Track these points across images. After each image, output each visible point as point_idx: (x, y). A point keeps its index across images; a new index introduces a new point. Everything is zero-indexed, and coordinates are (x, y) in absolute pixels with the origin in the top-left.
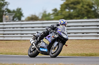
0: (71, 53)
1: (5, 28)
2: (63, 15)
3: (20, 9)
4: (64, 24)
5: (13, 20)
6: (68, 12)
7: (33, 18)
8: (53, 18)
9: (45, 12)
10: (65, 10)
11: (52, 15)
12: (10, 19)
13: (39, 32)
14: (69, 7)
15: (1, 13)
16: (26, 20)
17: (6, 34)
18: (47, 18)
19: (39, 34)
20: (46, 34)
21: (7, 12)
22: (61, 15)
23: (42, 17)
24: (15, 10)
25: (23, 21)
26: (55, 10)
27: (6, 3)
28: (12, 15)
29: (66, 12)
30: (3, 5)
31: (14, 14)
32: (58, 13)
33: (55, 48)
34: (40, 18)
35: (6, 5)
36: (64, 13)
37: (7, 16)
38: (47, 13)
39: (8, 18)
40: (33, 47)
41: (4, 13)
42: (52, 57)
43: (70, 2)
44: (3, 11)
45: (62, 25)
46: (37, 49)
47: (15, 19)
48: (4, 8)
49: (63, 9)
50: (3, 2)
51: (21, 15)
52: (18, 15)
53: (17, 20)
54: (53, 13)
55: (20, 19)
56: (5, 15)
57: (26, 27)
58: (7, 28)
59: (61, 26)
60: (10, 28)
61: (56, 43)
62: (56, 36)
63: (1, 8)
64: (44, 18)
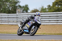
0: (59, 33)
1: (18, 17)
2: (54, 9)
3: (27, 5)
5: (23, 12)
6: (57, 7)
8: (48, 11)
9: (43, 7)
10: (55, 6)
11: (47, 9)
12: (21, 12)
13: (24, 20)
14: (58, 4)
15: (15, 8)
17: (18, 21)
18: (44, 11)
19: (24, 21)
21: (19, 7)
22: (53, 9)
23: (41, 10)
24: (24, 6)
26: (49, 6)
27: (18, 1)
28: (22, 9)
29: (56, 7)
30: (16, 3)
31: (24, 8)
32: (51, 8)
33: (33, 30)
34: (40, 11)
36: (54, 8)
37: (19, 10)
38: (44, 8)
40: (20, 29)
41: (17, 8)
42: (31, 35)
43: (58, 1)
47: (24, 12)
48: (17, 5)
49: (54, 5)
50: (16, 1)
51: (28, 9)
52: (26, 9)
53: (25, 12)
54: (48, 8)
55: (27, 12)
58: (19, 17)
59: (37, 16)
60: (21, 17)
61: (34, 27)
62: (34, 22)
63: (15, 5)
64: (42, 11)
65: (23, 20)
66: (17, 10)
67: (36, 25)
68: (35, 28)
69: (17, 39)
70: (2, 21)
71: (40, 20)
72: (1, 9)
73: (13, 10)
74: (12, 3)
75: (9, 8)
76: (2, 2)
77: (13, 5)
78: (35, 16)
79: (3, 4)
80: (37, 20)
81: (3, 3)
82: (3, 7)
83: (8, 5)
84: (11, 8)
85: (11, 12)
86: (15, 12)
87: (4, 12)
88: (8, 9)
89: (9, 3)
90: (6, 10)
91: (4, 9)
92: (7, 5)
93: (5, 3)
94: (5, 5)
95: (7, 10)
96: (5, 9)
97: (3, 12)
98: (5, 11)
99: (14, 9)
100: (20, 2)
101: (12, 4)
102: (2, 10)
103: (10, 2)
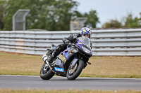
3: (95, 12)
4: (87, 34)
7: (114, 25)
9: (130, 16)
12: (80, 26)
15: (68, 17)
16: (103, 28)
18: (134, 24)
19: (54, 48)
20: (62, 48)
21: (75, 17)
24: (88, 13)
25: (98, 29)
27: (74, 2)
28: (82, 20)
30: (70, 6)
31: (86, 18)
33: (74, 67)
34: (123, 24)
35: (75, 7)
37: (76, 22)
39: (78, 25)
41: (72, 18)
44: (71, 15)
45: (85, 35)
46: (51, 69)
48: (72, 11)
50: (70, 2)
51: (97, 19)
52: (92, 20)
53: (91, 27)
56: (74, 20)
57: (103, 38)
59: (83, 37)
61: (75, 60)
62: (75, 51)
63: (67, 11)
64: (129, 25)
65: (53, 46)
66: (71, 22)
67: (82, 56)
68: (77, 63)
69: (71, 89)
70: (38, 47)
71: (89, 46)
72: (36, 21)
73: (62, 23)
74: (60, 7)
75: (52, 17)
76: (37, 5)
77: (61, 12)
78: (78, 37)
79: (40, 9)
80: (84, 46)
81: (39, 7)
82: (39, 16)
83: (52, 11)
84: (58, 17)
85: (59, 28)
86: (67, 27)
87: (43, 28)
88: (51, 21)
89: (52, 6)
90: (47, 22)
91: (41, 19)
92: (49, 11)
93: (43, 6)
94: (44, 10)
95: (50, 23)
96: (44, 20)
97: (39, 26)
98: (45, 24)
99: (64, 21)
100: (79, 4)
101: (61, 9)
102: (38, 23)
103: (55, 5)
